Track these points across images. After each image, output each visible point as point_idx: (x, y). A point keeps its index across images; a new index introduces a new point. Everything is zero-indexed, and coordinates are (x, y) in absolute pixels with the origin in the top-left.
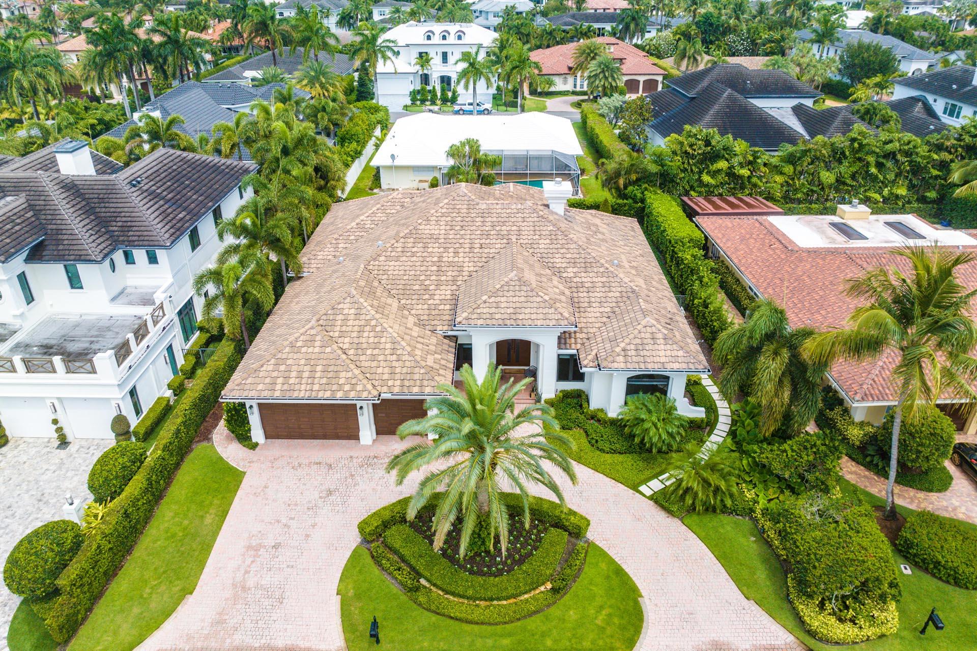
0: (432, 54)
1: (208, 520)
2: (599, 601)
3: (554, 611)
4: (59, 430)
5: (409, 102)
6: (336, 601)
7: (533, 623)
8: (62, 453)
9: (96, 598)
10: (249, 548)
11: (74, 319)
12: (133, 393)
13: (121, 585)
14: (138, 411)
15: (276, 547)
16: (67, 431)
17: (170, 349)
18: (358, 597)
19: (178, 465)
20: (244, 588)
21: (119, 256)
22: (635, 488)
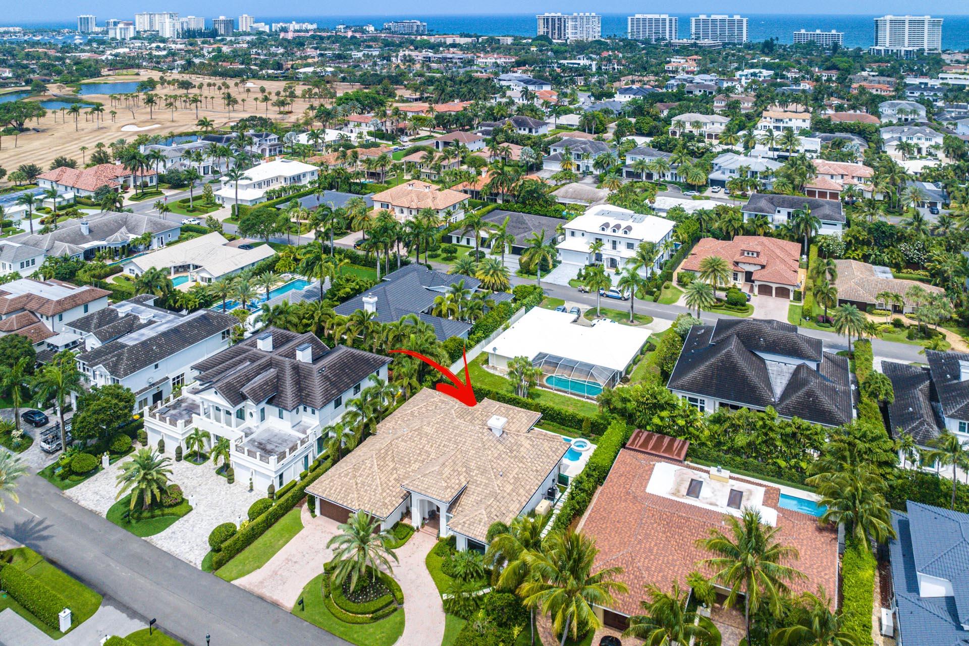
0: (605, 241)
1: (281, 542)
2: (385, 630)
3: (366, 626)
4: (251, 483)
5: (576, 278)
6: (301, 590)
7: (357, 627)
8: (249, 494)
9: (231, 558)
10: (287, 559)
11: (277, 431)
12: (281, 476)
13: (240, 557)
14: (281, 484)
15: (295, 562)
16: (254, 484)
17: (306, 457)
18: (308, 592)
19: (283, 515)
20: (276, 574)
21: (301, 408)
22: (441, 593)
